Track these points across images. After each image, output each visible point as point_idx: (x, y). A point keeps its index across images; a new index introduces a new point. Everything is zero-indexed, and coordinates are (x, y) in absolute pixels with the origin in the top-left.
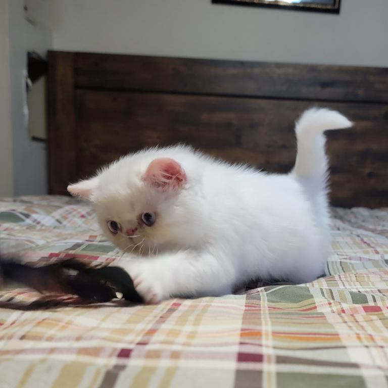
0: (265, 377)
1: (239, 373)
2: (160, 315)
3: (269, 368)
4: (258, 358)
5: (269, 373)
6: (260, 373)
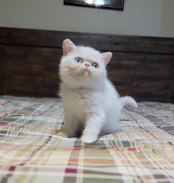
2: (33, 151)
3: (80, 176)
4: (75, 171)
6: (75, 178)
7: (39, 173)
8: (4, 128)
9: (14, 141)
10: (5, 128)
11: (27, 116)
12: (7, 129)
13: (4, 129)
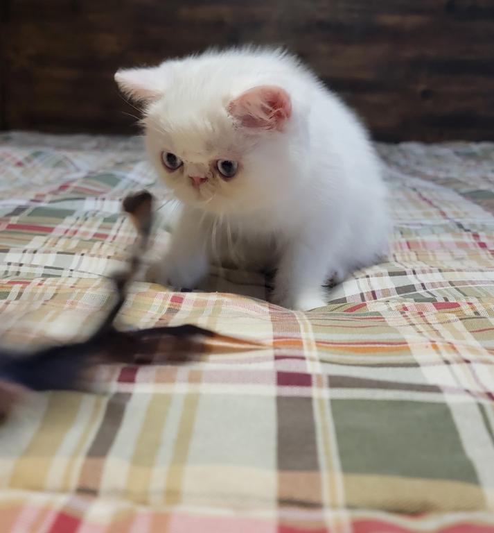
0: (316, 406)
1: (280, 400)
3: (321, 394)
5: (321, 400)
6: (309, 400)
7: (205, 389)
8: (46, 242)
10: (49, 241)
11: (104, 199)
12: (56, 244)
13: (47, 245)
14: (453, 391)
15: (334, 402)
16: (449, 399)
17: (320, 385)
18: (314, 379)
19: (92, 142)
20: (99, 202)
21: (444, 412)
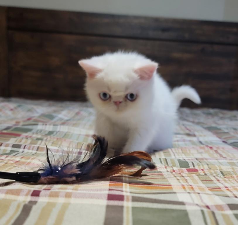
0: (125, 210)
1: (108, 207)
3: (128, 204)
4: (121, 198)
5: (127, 208)
6: (122, 207)
7: (72, 200)
9: (32, 158)
10: (18, 140)
11: (46, 125)
12: (21, 141)
13: (17, 142)
14: (190, 204)
15: (134, 209)
16: (188, 208)
17: (128, 200)
18: (125, 198)
19: (47, 103)
20: (44, 126)
21: (185, 214)
